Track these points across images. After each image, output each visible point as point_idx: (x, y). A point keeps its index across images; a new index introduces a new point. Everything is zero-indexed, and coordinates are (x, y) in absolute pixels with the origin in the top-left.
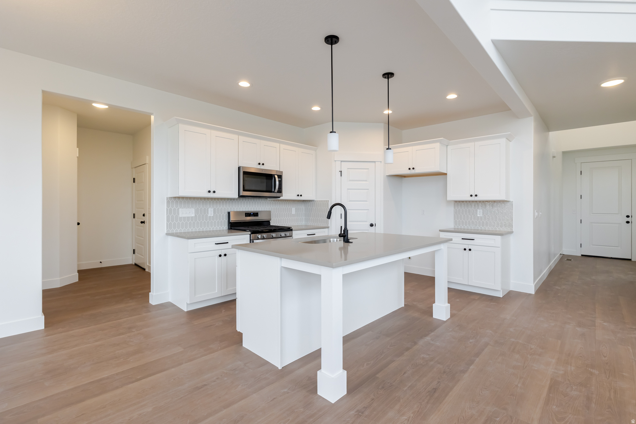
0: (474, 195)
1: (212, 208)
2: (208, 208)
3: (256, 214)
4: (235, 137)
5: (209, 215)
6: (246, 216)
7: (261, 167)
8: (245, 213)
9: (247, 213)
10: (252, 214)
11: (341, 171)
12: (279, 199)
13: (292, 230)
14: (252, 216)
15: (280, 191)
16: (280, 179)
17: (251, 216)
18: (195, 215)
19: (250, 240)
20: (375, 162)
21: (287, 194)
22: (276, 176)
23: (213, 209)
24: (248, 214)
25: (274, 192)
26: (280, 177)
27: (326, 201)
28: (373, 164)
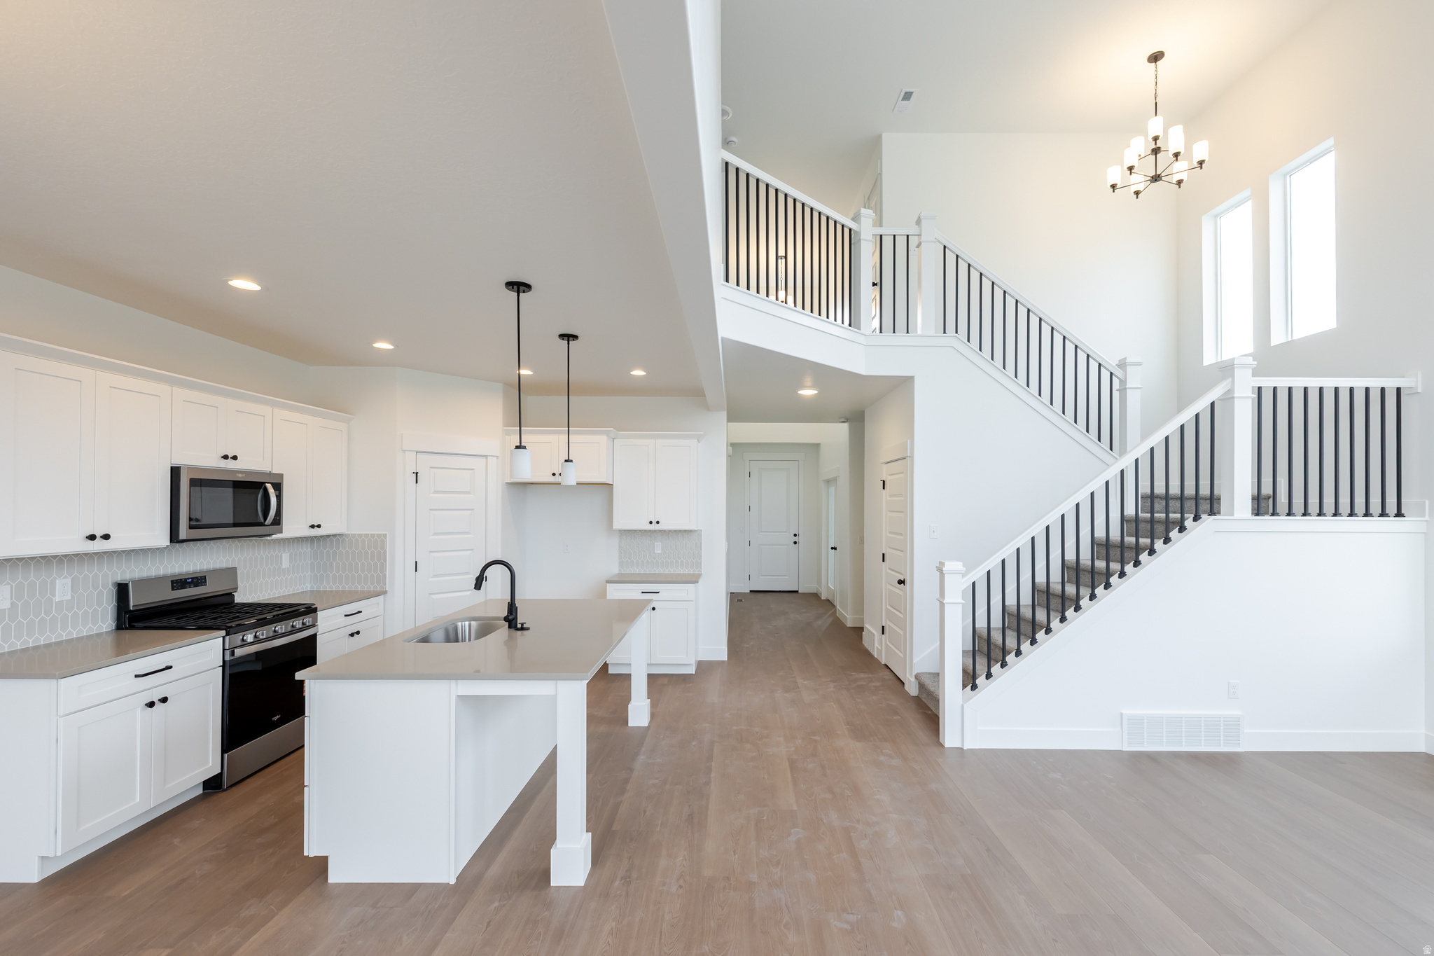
0: (654, 522)
1: (66, 577)
2: (55, 579)
3: (199, 580)
4: (163, 389)
5: (57, 599)
6: (173, 589)
7: (230, 464)
8: (172, 582)
9: (177, 580)
10: (190, 580)
11: (417, 473)
12: (268, 538)
13: (315, 610)
14: (190, 587)
15: (277, 521)
16: (277, 492)
17: (188, 586)
18: (12, 604)
19: (224, 650)
20: (486, 456)
21: (293, 526)
22: (269, 486)
23: (69, 581)
24: (179, 583)
25: (262, 524)
26: (278, 487)
27: (379, 536)
28: (484, 460)
